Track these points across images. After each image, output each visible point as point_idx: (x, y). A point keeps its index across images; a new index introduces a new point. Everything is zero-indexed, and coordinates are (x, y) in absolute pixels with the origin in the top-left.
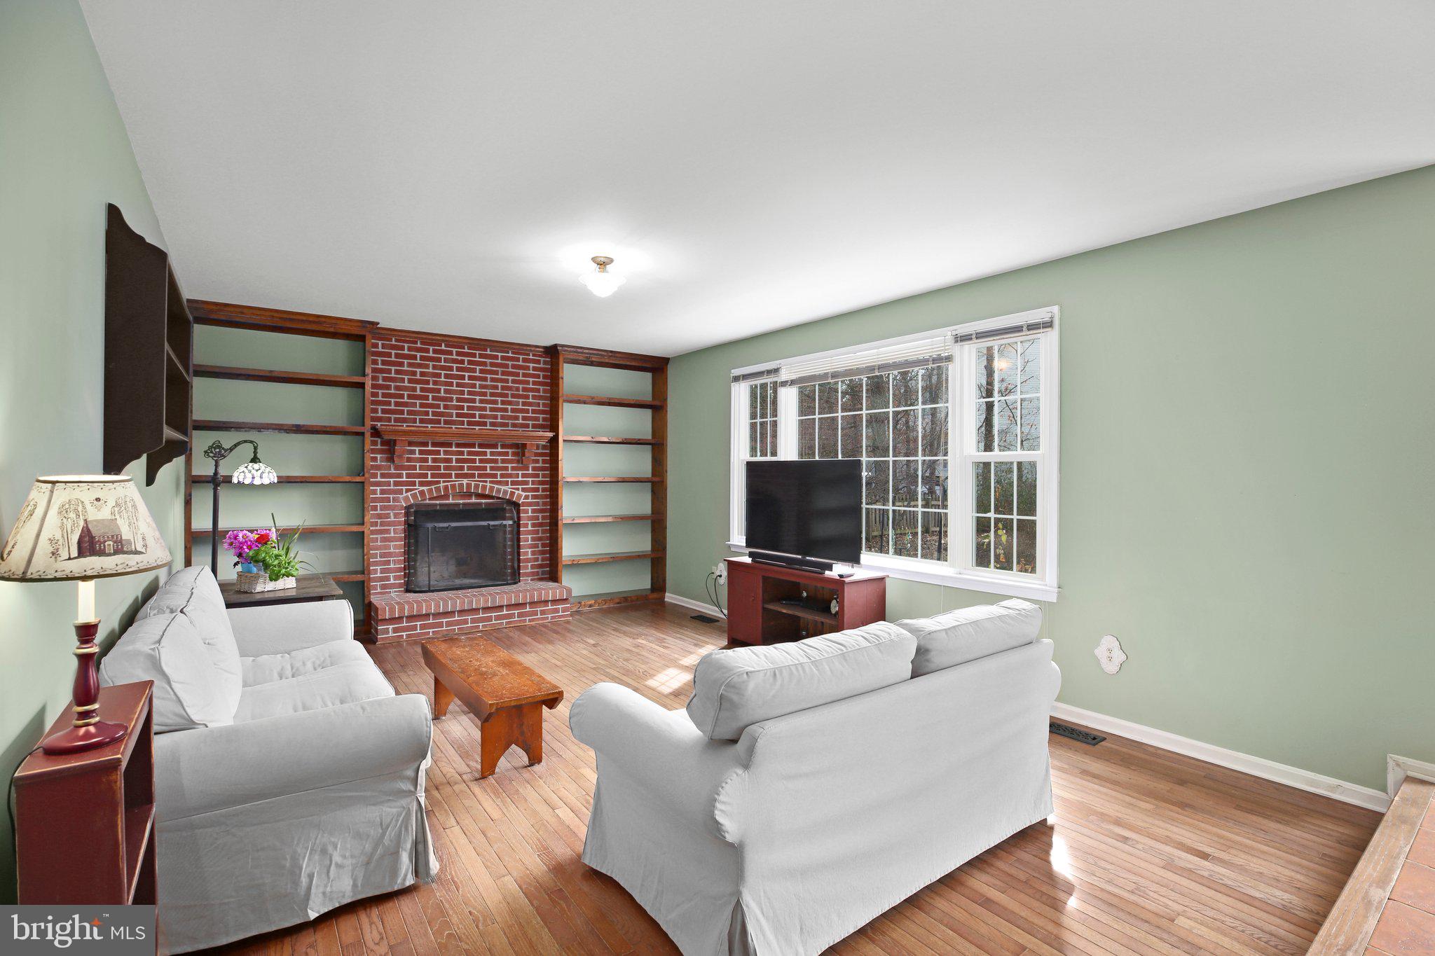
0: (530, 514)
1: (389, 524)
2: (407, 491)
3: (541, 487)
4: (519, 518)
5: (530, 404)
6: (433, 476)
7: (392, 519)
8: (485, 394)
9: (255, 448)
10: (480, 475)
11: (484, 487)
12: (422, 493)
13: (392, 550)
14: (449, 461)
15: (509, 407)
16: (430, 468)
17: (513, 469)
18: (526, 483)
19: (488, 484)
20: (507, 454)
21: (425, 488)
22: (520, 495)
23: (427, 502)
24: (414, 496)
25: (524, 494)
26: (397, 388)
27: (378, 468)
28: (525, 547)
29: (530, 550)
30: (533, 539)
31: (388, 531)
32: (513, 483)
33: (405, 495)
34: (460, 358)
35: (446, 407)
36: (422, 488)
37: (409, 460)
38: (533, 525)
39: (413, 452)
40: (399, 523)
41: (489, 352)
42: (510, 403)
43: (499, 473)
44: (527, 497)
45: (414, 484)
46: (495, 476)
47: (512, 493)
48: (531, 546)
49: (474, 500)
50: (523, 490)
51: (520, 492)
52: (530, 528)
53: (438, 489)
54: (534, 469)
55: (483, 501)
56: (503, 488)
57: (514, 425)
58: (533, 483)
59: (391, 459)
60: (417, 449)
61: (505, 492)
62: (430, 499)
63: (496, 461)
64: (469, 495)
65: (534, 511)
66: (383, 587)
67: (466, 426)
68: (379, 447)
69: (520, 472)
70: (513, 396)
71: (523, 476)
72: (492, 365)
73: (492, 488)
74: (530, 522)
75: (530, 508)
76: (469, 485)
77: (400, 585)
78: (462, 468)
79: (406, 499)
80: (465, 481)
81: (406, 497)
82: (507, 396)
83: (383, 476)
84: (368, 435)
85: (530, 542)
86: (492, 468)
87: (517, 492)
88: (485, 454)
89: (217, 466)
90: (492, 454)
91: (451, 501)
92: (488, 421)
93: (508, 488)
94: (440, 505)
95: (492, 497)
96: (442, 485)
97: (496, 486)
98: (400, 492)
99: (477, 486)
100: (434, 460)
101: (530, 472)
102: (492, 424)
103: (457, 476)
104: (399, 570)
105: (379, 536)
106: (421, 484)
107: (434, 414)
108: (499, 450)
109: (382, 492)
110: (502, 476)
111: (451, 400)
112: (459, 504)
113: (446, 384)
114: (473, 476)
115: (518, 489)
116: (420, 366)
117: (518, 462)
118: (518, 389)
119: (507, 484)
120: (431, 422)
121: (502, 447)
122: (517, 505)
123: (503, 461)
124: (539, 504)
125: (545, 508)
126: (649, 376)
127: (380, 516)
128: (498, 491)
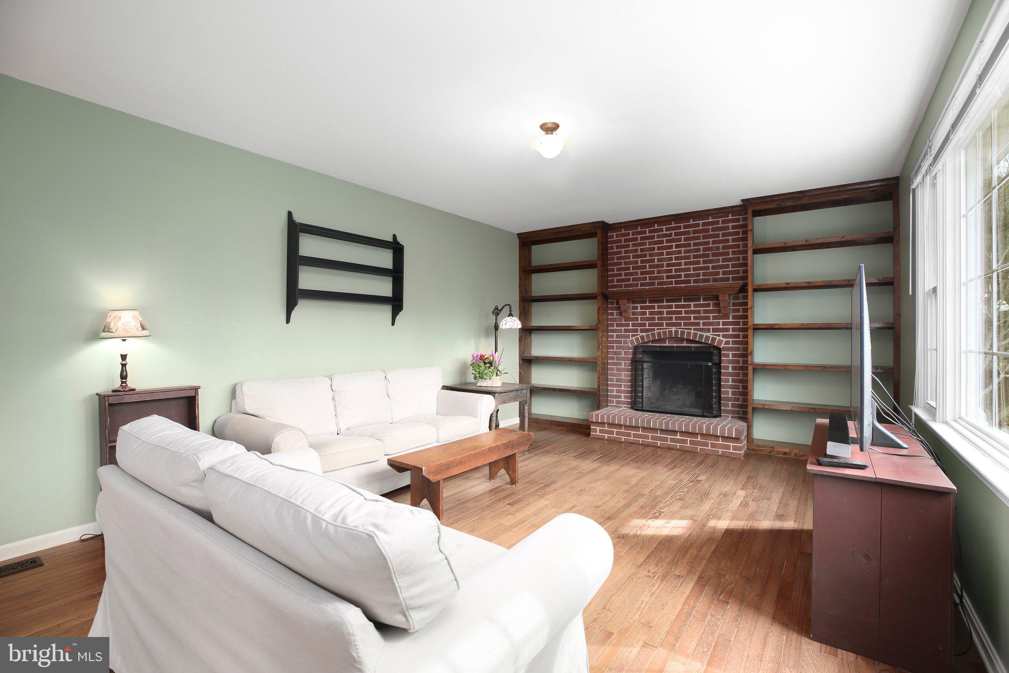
0: (730, 358)
1: (621, 359)
2: (633, 336)
3: (741, 333)
4: (720, 361)
5: (730, 260)
6: (650, 325)
7: (623, 355)
8: (689, 257)
9: (510, 308)
10: (685, 324)
11: (689, 334)
12: (642, 337)
13: (623, 377)
14: (662, 313)
15: (710, 265)
16: (648, 319)
17: (714, 318)
18: (727, 330)
19: (692, 332)
20: (708, 305)
21: (644, 334)
22: (721, 340)
23: (650, 344)
24: (637, 339)
25: (725, 340)
26: (626, 263)
27: (614, 320)
28: (726, 387)
29: (730, 390)
30: (733, 381)
31: (620, 364)
32: (714, 330)
33: (631, 338)
34: (668, 232)
35: (659, 272)
36: (642, 334)
37: (634, 314)
38: (734, 368)
39: (636, 308)
40: (627, 359)
41: (691, 223)
42: (711, 261)
43: (701, 322)
44: (727, 343)
45: (636, 331)
46: (698, 324)
47: (714, 339)
48: (731, 387)
49: (685, 344)
50: (724, 336)
51: (721, 338)
52: (730, 370)
53: (653, 335)
54: (734, 317)
55: (693, 345)
56: (705, 334)
57: (715, 280)
58: (734, 330)
59: (621, 314)
60: (639, 305)
61: (707, 338)
62: (653, 341)
63: (699, 312)
65: (734, 355)
66: (618, 402)
67: (674, 285)
68: (615, 305)
69: (721, 321)
70: (714, 255)
71: (724, 324)
72: (695, 232)
73: (695, 335)
74: (730, 365)
75: (730, 353)
76: (676, 332)
77: (628, 403)
78: (671, 319)
79: (632, 341)
80: (673, 329)
81: (632, 340)
82: (708, 255)
83: (618, 325)
85: (730, 383)
86: (695, 318)
87: (718, 338)
88: (689, 306)
89: (496, 319)
90: (695, 306)
91: (667, 344)
92: (692, 279)
93: (710, 335)
94: (659, 346)
95: (701, 343)
96: (656, 332)
97: (699, 333)
98: (628, 337)
99: (683, 333)
100: (651, 313)
101: (731, 320)
102: (695, 281)
103: (667, 325)
104: (627, 392)
105: (615, 367)
106: (642, 331)
107: (650, 278)
108: (702, 302)
109: (617, 336)
110: (704, 324)
111: (662, 266)
112: (674, 347)
113: (659, 254)
114: (680, 324)
115: (719, 335)
116: (640, 244)
117: (719, 311)
118: (718, 248)
119: (708, 330)
120: (648, 284)
121: (704, 300)
122: (719, 349)
123: (705, 312)
124: (738, 349)
125: (745, 353)
126: (888, 205)
127: (615, 353)
128: (701, 336)
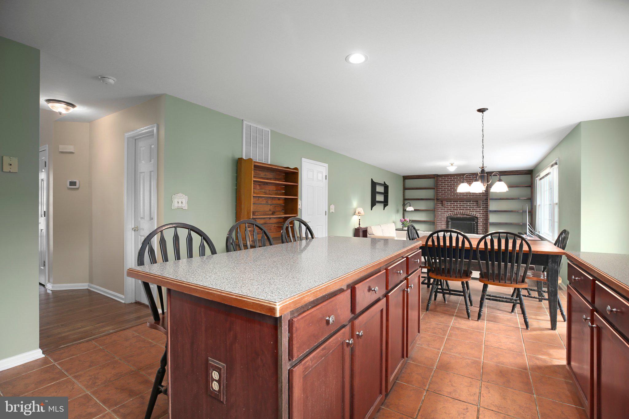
0: (481, 220)
2: (447, 213)
3: (485, 213)
4: (478, 221)
7: (443, 220)
9: (410, 204)
10: (466, 209)
11: (467, 213)
12: (450, 214)
14: (457, 206)
16: (452, 208)
17: (476, 208)
18: (480, 212)
19: (468, 212)
20: (474, 204)
21: (451, 213)
22: (478, 215)
23: (453, 216)
24: (448, 214)
25: (479, 215)
26: (444, 188)
27: (440, 207)
29: (481, 231)
30: (482, 228)
31: (442, 223)
34: (460, 179)
37: (447, 205)
38: (482, 224)
40: (445, 221)
43: (471, 209)
44: (480, 216)
45: (448, 211)
47: (476, 215)
48: (482, 230)
49: (465, 216)
50: (479, 214)
51: (478, 214)
52: (481, 224)
54: (483, 208)
55: (468, 216)
56: (473, 213)
57: (476, 196)
58: (482, 212)
59: (442, 206)
60: (449, 203)
61: (473, 214)
62: (453, 215)
63: (471, 206)
64: (464, 215)
65: (482, 220)
67: (462, 197)
68: (440, 203)
69: (478, 209)
71: (479, 210)
73: (469, 213)
75: (481, 219)
76: (463, 212)
78: (461, 208)
79: (446, 215)
80: (462, 211)
81: (447, 215)
83: (441, 209)
84: (436, 200)
85: (481, 229)
86: (469, 208)
87: (477, 214)
88: (467, 204)
89: (404, 207)
90: (469, 204)
91: (459, 216)
92: (468, 195)
93: (474, 213)
94: (456, 216)
95: (470, 216)
96: (455, 212)
97: (471, 212)
98: (445, 213)
99: (465, 212)
100: (453, 206)
101: (481, 208)
102: (470, 196)
103: (459, 210)
105: (440, 224)
106: (450, 211)
107: (453, 194)
109: (441, 213)
110: (472, 210)
112: (461, 217)
113: (456, 186)
114: (464, 209)
115: (477, 213)
116: (450, 182)
117: (478, 206)
119: (474, 212)
120: (452, 196)
121: (472, 202)
122: (477, 218)
123: (473, 206)
124: (484, 218)
125: (486, 219)
126: (529, 176)
127: (440, 219)
128: (471, 214)
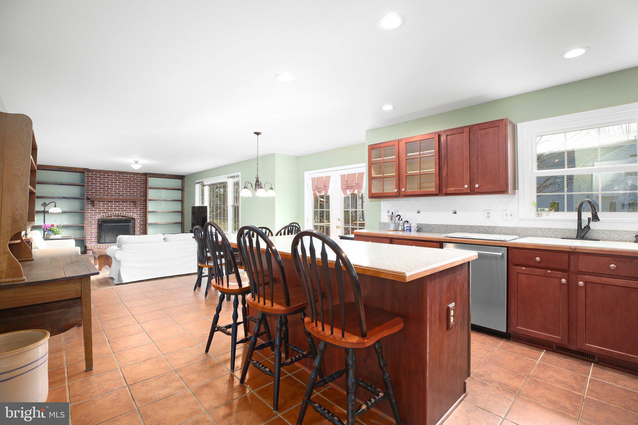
0: (138, 222)
1: (93, 224)
2: (98, 215)
3: (142, 214)
4: (135, 223)
5: (139, 190)
6: (107, 211)
7: (94, 223)
8: (123, 187)
9: (55, 204)
10: (122, 211)
11: (123, 214)
13: (93, 231)
14: (112, 206)
15: (132, 191)
16: (106, 208)
17: (133, 208)
18: (137, 213)
19: (125, 213)
20: (131, 204)
21: (104, 214)
22: (135, 216)
23: (105, 218)
24: (101, 216)
26: (95, 186)
27: (89, 208)
28: (137, 231)
30: (139, 229)
31: (92, 226)
32: (133, 213)
33: (97, 216)
34: (115, 177)
35: (111, 191)
36: (103, 214)
37: (99, 206)
38: (139, 225)
39: (100, 204)
40: (96, 224)
41: (125, 175)
42: (132, 190)
44: (137, 217)
45: (100, 213)
46: (127, 211)
47: (133, 216)
48: (139, 231)
49: (120, 218)
50: (136, 215)
52: (138, 226)
53: (108, 214)
54: (140, 208)
55: (123, 218)
56: (129, 214)
57: (133, 196)
58: (140, 213)
59: (93, 206)
60: (102, 203)
61: (130, 215)
62: (106, 217)
63: (127, 206)
64: (119, 216)
65: (139, 221)
66: (91, 242)
67: (117, 196)
68: (90, 202)
69: (135, 210)
70: (133, 187)
72: (126, 179)
73: (126, 214)
74: (138, 224)
75: (138, 220)
76: (118, 213)
77: (96, 242)
78: (116, 208)
80: (117, 212)
81: (98, 217)
82: (131, 187)
83: (91, 211)
84: (85, 199)
86: (126, 208)
88: (124, 204)
89: (45, 208)
90: (126, 204)
91: (113, 218)
92: (125, 195)
93: (131, 214)
94: (109, 219)
95: (126, 217)
96: (109, 213)
98: (96, 215)
99: (121, 214)
100: (107, 206)
101: (139, 209)
102: (126, 196)
103: (114, 211)
104: (96, 237)
105: (89, 228)
106: (103, 213)
107: (107, 193)
108: (128, 203)
109: (90, 215)
110: (129, 211)
111: (113, 189)
112: (116, 219)
113: (111, 184)
114: (120, 211)
115: (134, 214)
116: (102, 180)
117: (134, 206)
118: (135, 186)
119: (131, 213)
120: (106, 195)
121: (129, 202)
122: (134, 219)
123: (129, 206)
124: (141, 219)
125: (145, 220)
126: (180, 181)
127: (90, 222)
128: (128, 215)
